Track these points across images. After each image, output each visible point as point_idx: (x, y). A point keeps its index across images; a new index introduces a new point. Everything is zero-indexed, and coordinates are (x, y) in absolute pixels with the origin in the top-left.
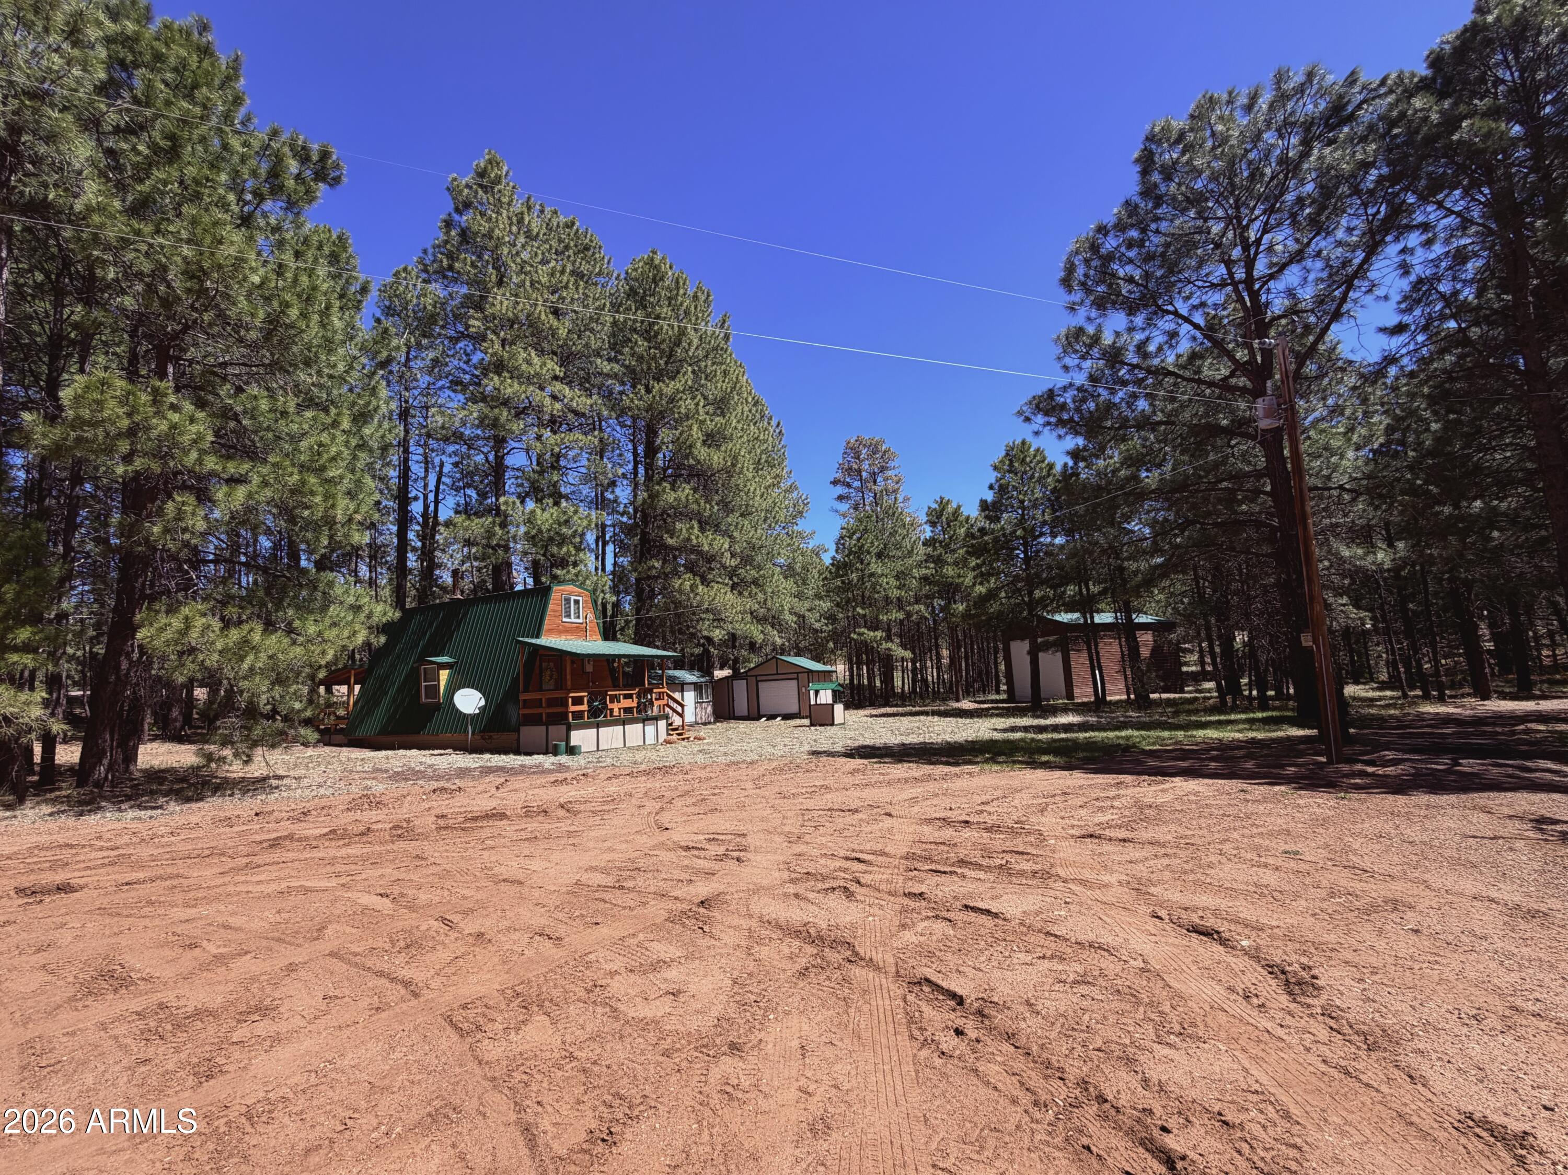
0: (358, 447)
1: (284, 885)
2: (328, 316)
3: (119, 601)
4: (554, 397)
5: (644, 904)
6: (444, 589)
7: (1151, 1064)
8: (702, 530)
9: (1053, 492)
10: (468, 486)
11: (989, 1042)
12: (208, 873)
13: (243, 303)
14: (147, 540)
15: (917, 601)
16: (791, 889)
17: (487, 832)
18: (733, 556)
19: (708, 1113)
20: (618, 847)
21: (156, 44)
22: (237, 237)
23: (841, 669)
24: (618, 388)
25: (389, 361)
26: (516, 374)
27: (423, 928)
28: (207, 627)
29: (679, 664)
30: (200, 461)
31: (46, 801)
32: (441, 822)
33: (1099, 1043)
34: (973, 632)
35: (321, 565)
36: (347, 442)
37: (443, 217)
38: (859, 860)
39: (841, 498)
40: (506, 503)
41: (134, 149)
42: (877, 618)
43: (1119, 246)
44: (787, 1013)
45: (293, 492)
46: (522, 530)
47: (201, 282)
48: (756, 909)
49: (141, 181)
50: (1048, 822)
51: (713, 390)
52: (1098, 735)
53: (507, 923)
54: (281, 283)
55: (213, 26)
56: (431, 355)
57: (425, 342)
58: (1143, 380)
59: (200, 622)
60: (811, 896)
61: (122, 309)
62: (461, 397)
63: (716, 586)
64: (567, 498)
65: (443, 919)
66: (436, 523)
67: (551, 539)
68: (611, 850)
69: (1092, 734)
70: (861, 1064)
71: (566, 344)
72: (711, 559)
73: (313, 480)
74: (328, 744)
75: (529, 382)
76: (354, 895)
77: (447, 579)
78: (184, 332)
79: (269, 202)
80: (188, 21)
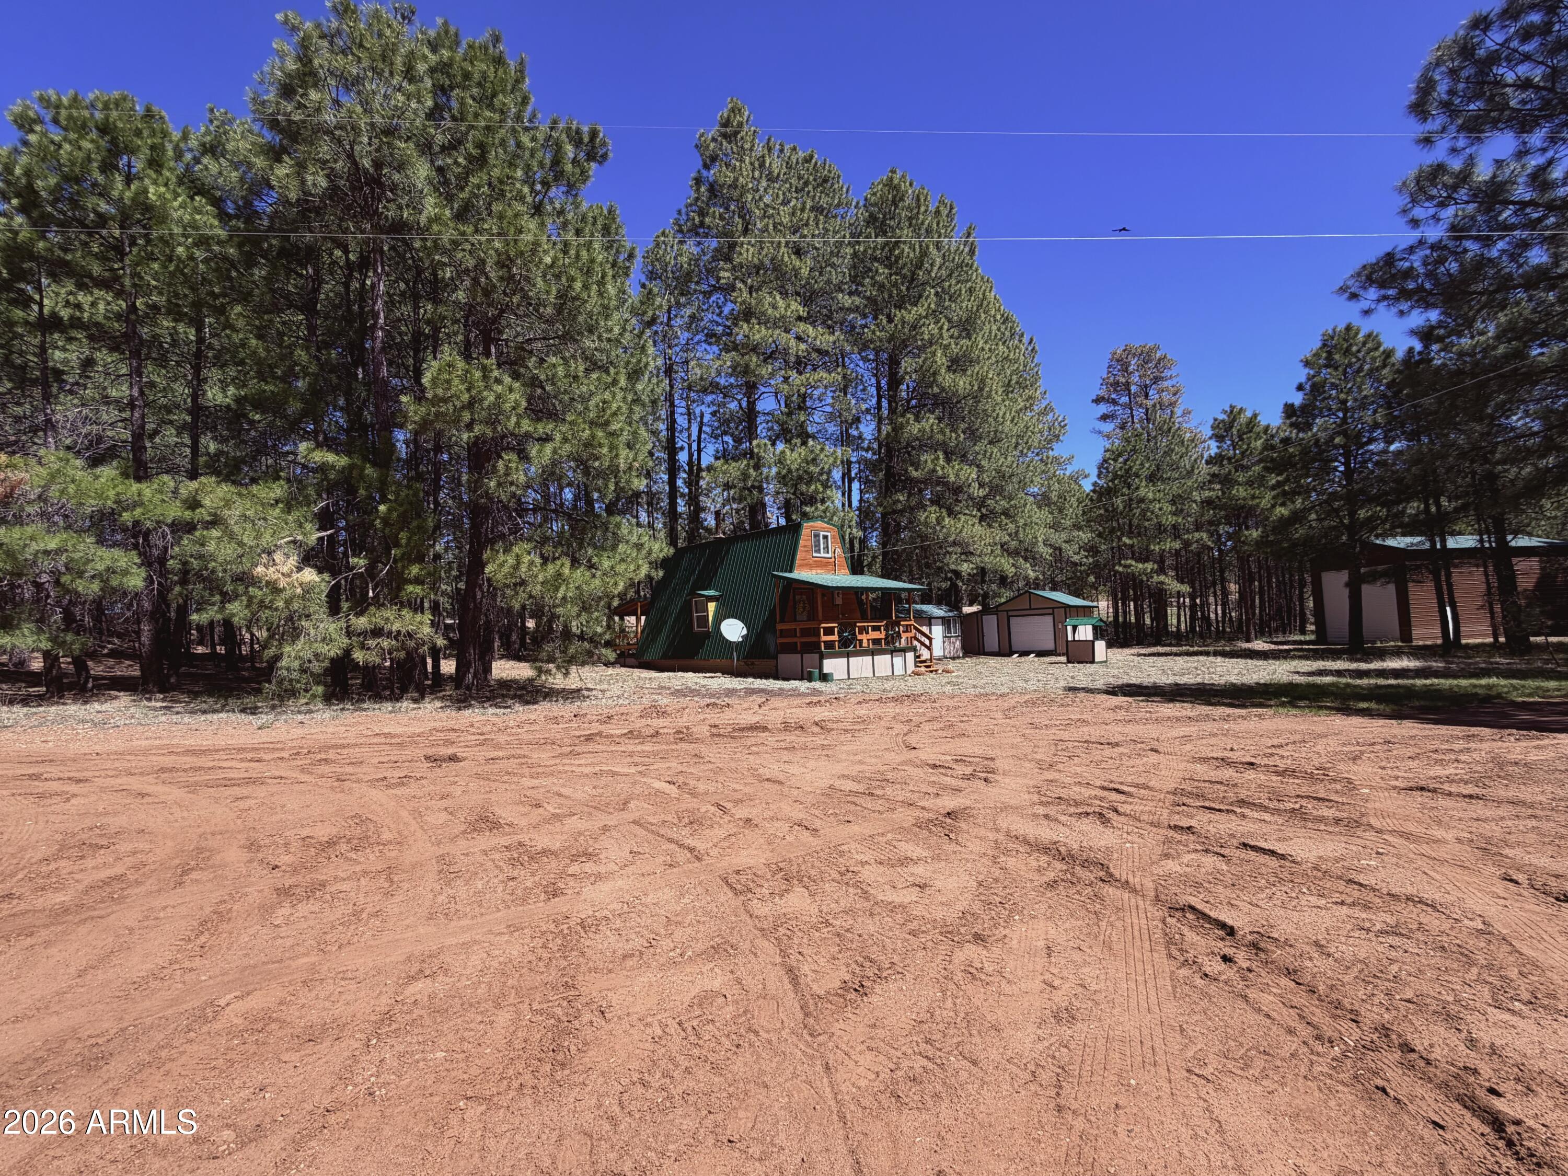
0: (634, 401)
1: (597, 769)
2: (604, 284)
3: (472, 546)
4: (799, 338)
5: (894, 810)
6: (708, 530)
7: (1483, 1025)
8: (948, 460)
9: (1389, 386)
10: (725, 433)
11: (1264, 974)
12: (544, 755)
13: (540, 282)
14: (487, 492)
15: (1198, 527)
16: (1042, 810)
17: (751, 741)
18: (981, 485)
19: (951, 986)
20: (868, 760)
21: (464, 64)
22: (532, 225)
23: (1104, 606)
24: (860, 322)
25: (653, 321)
26: (764, 321)
27: (703, 810)
28: (532, 563)
29: (926, 598)
30: (518, 424)
31: (438, 698)
32: (714, 730)
33: (1409, 994)
34: (1271, 563)
35: (611, 509)
36: (625, 398)
37: (693, 175)
38: (1117, 790)
39: (1104, 418)
40: (759, 446)
41: (456, 162)
42: (1147, 549)
43: (1508, 40)
44: (1033, 917)
45: (586, 445)
46: (774, 470)
47: (510, 269)
48: (1003, 823)
49: (462, 189)
50: (1361, 771)
51: (958, 311)
52: (1445, 683)
53: (771, 814)
54: (567, 260)
55: (503, 37)
56: (688, 312)
57: (683, 300)
58: (1540, 220)
59: (526, 559)
60: (1063, 818)
61: (456, 303)
62: (715, 348)
63: (963, 518)
64: (814, 437)
65: (718, 805)
66: (700, 469)
67: (800, 478)
68: (861, 762)
69: (1436, 681)
70: (1112, 972)
71: (808, 283)
72: (957, 490)
73: (600, 434)
74: (624, 665)
75: (775, 326)
76: (649, 781)
77: (711, 521)
78: (500, 315)
79: (554, 189)
80: (485, 37)
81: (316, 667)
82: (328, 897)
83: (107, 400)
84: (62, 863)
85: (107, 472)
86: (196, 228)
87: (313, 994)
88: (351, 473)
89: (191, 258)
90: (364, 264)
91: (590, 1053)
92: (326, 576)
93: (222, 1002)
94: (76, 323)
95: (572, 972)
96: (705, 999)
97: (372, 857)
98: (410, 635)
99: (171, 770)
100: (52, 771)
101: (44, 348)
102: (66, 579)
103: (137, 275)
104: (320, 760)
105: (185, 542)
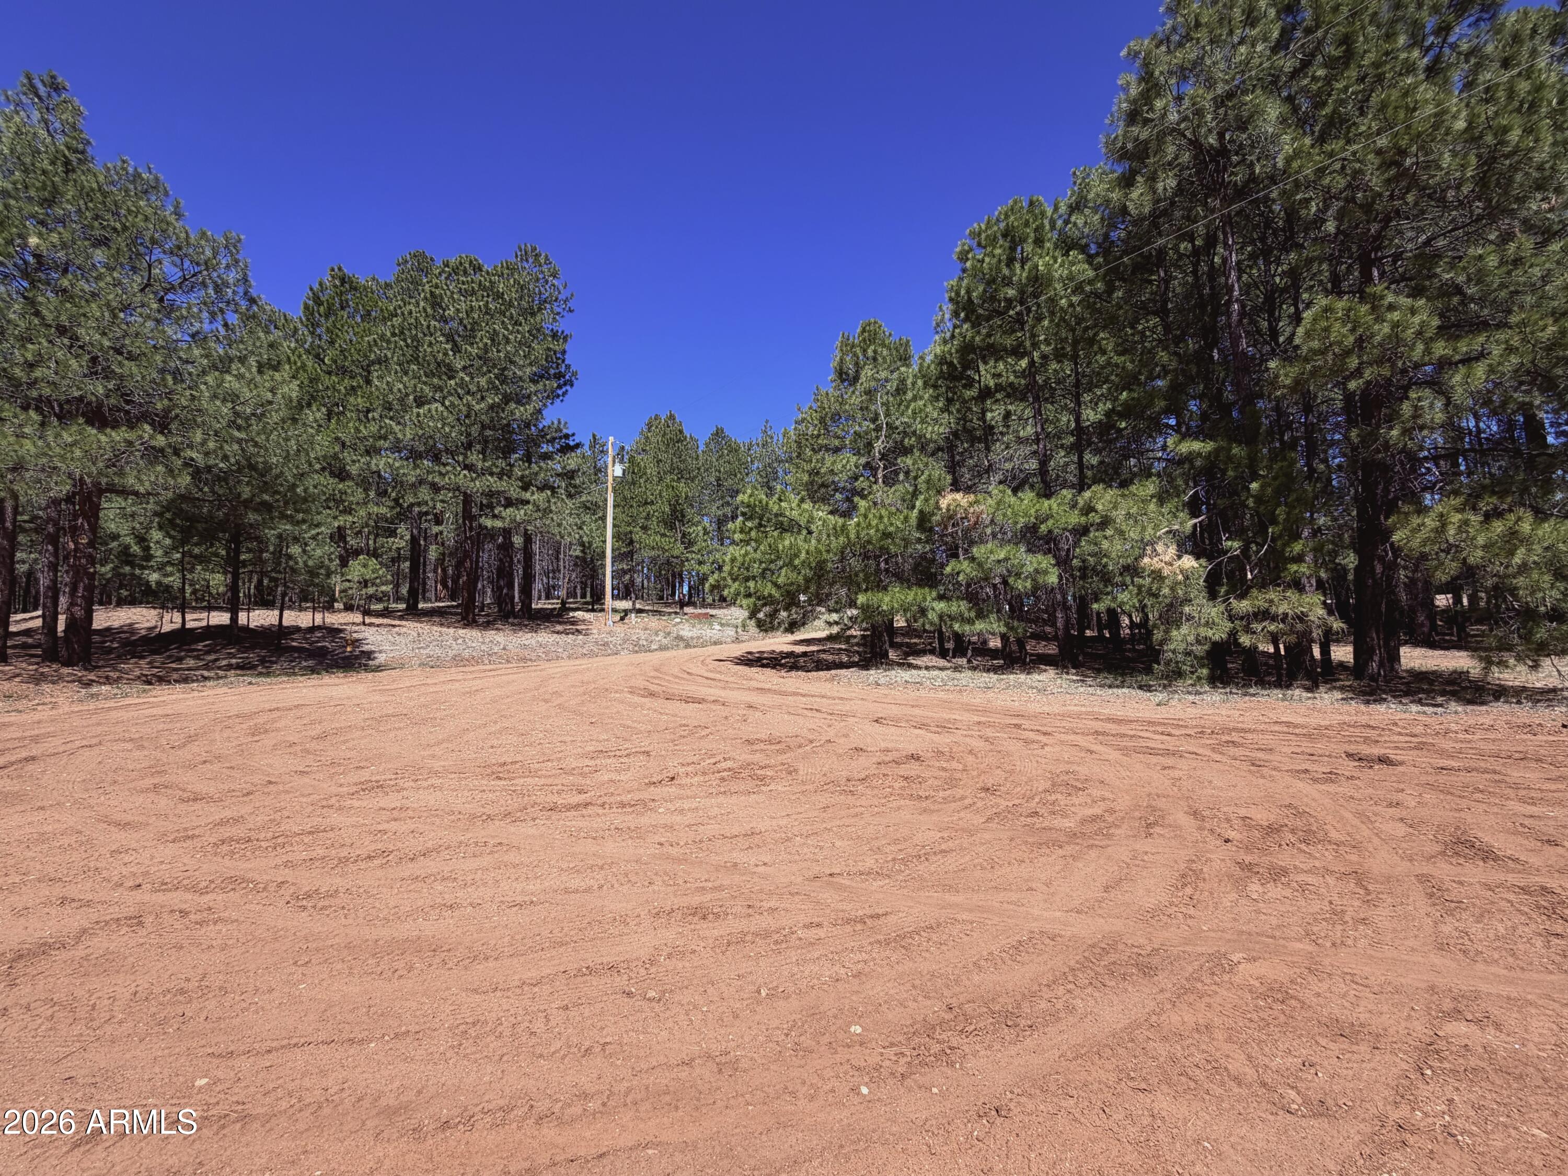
12: (1532, 775)
14: (1386, 445)
28: (1466, 522)
30: (1428, 350)
31: (1336, 688)
47: (1400, 164)
49: (1325, 104)
59: (1456, 518)
61: (1323, 239)
78: (1385, 227)
79: (1457, 29)
81: (1199, 650)
82: (1295, 885)
83: (1020, 441)
84: (1059, 796)
85: (1028, 496)
86: (1072, 279)
87: (1324, 985)
88: (1217, 456)
89: (1071, 305)
92: (1203, 561)
93: (1234, 958)
94: (999, 388)
97: (1327, 854)
98: (1300, 618)
99: (1104, 734)
100: (1026, 724)
101: (983, 413)
102: (1011, 580)
103: (1033, 336)
104: (1227, 742)
105: (1083, 543)
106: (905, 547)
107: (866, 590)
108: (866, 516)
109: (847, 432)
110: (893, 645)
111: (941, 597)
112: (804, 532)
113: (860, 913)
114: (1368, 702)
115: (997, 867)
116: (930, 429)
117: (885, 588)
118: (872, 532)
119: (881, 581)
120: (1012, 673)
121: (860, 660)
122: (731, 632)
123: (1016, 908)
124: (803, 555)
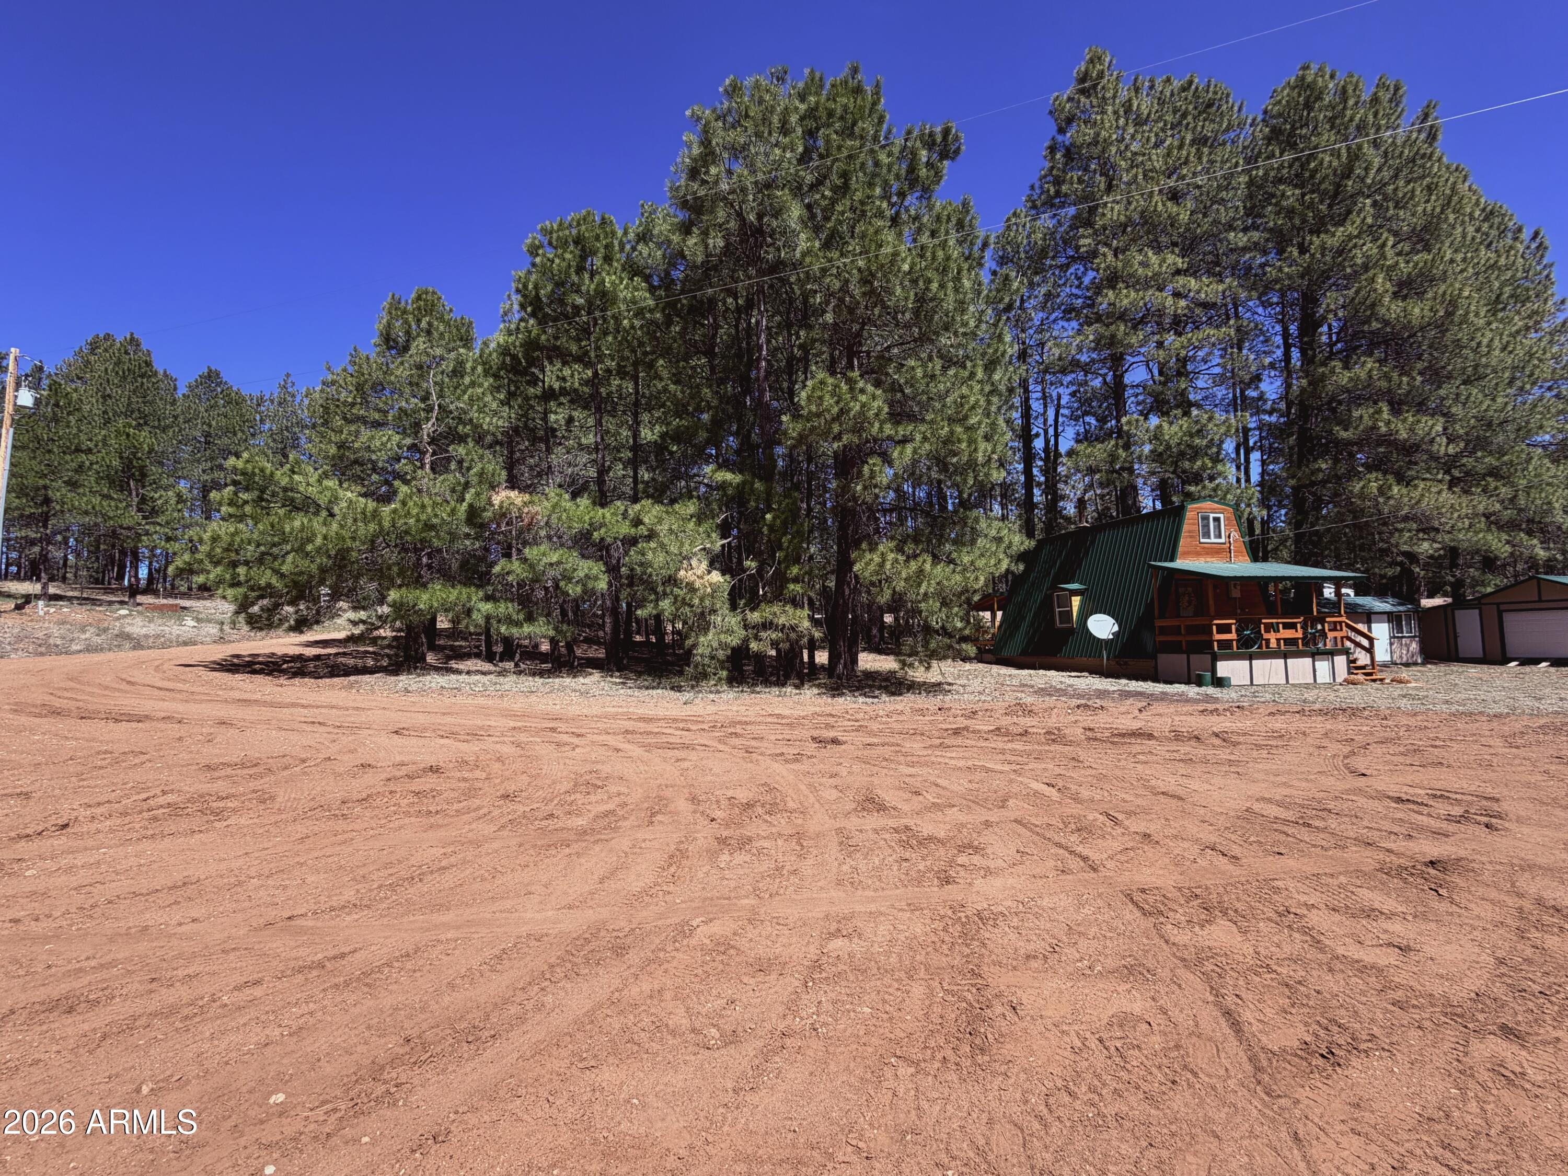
0: (991, 392)
1: (970, 763)
2: (959, 280)
3: (839, 546)
4: (1177, 295)
5: (1344, 847)
6: (1068, 519)
8: (1396, 412)
10: (1086, 413)
12: (916, 746)
13: (898, 290)
14: (853, 497)
17: (1136, 749)
18: (1452, 440)
19: (1473, 1085)
20: (1295, 783)
21: (828, 104)
22: (891, 237)
24: (1260, 260)
26: (1134, 284)
27: (1090, 817)
28: (896, 560)
29: (1363, 589)
30: (881, 429)
31: (815, 686)
32: (1089, 734)
36: (982, 390)
37: (1047, 144)
40: (1129, 422)
41: (823, 196)
45: (945, 443)
46: (1147, 448)
47: (871, 284)
48: (1528, 887)
49: (829, 219)
51: (1407, 220)
53: (1173, 832)
54: (924, 263)
55: (861, 67)
56: (1043, 290)
57: (1037, 279)
59: (891, 556)
61: (824, 326)
62: (1074, 324)
63: (1422, 484)
64: (1198, 406)
65: (1108, 815)
66: (1058, 455)
67: (1182, 454)
68: (1286, 785)
71: (1188, 230)
72: (1409, 449)
73: (959, 429)
74: (981, 661)
75: (1147, 287)
76: (1026, 781)
77: (1070, 509)
78: (862, 329)
79: (909, 197)
80: (845, 72)
81: (721, 654)
82: (754, 850)
83: (581, 447)
84: (578, 796)
85: (584, 502)
86: (635, 303)
87: (757, 931)
88: (743, 488)
89: (633, 327)
90: (750, 305)
91: (1008, 1046)
92: (728, 577)
93: (695, 924)
94: (563, 391)
95: (976, 961)
96: (1123, 1020)
97: (782, 821)
98: (793, 628)
99: (633, 732)
100: (562, 727)
101: (546, 413)
102: (562, 584)
103: (598, 348)
104: (731, 734)
105: (632, 553)
106: (452, 541)
107: (400, 586)
108: (404, 503)
109: (392, 408)
110: (432, 647)
111: (488, 598)
112: (324, 513)
113: (320, 956)
114: (834, 696)
115: (499, 875)
116: (488, 419)
117: (424, 586)
118: (412, 521)
119: (420, 576)
120: (558, 676)
121: (390, 665)
122: (213, 630)
123: (508, 915)
124: (319, 541)
